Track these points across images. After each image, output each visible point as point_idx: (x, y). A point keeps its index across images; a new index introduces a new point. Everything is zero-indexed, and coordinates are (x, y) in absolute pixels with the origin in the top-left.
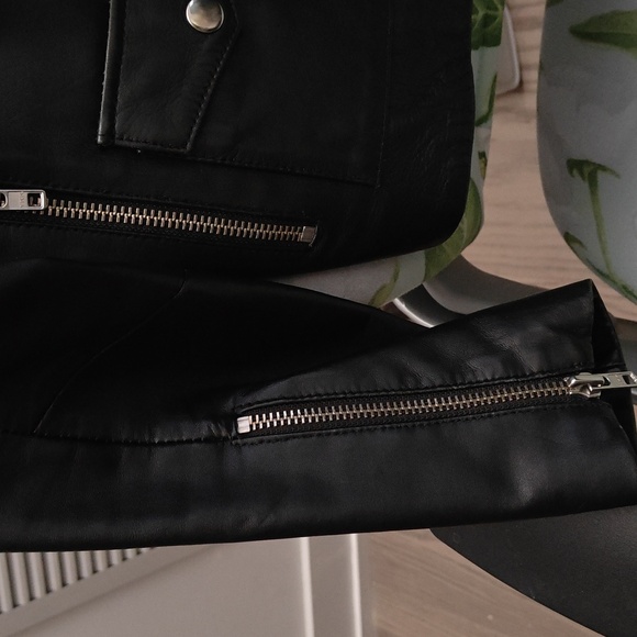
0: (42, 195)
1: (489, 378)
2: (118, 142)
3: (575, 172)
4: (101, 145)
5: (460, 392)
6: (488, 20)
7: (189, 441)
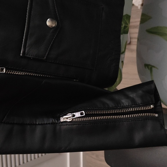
0: (5, 69)
1: (128, 105)
2: (26, 56)
3: (146, 67)
4: (21, 56)
5: (120, 109)
6: (125, 27)
7: (47, 124)
